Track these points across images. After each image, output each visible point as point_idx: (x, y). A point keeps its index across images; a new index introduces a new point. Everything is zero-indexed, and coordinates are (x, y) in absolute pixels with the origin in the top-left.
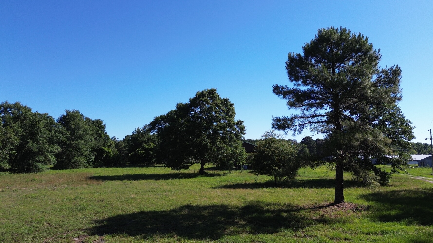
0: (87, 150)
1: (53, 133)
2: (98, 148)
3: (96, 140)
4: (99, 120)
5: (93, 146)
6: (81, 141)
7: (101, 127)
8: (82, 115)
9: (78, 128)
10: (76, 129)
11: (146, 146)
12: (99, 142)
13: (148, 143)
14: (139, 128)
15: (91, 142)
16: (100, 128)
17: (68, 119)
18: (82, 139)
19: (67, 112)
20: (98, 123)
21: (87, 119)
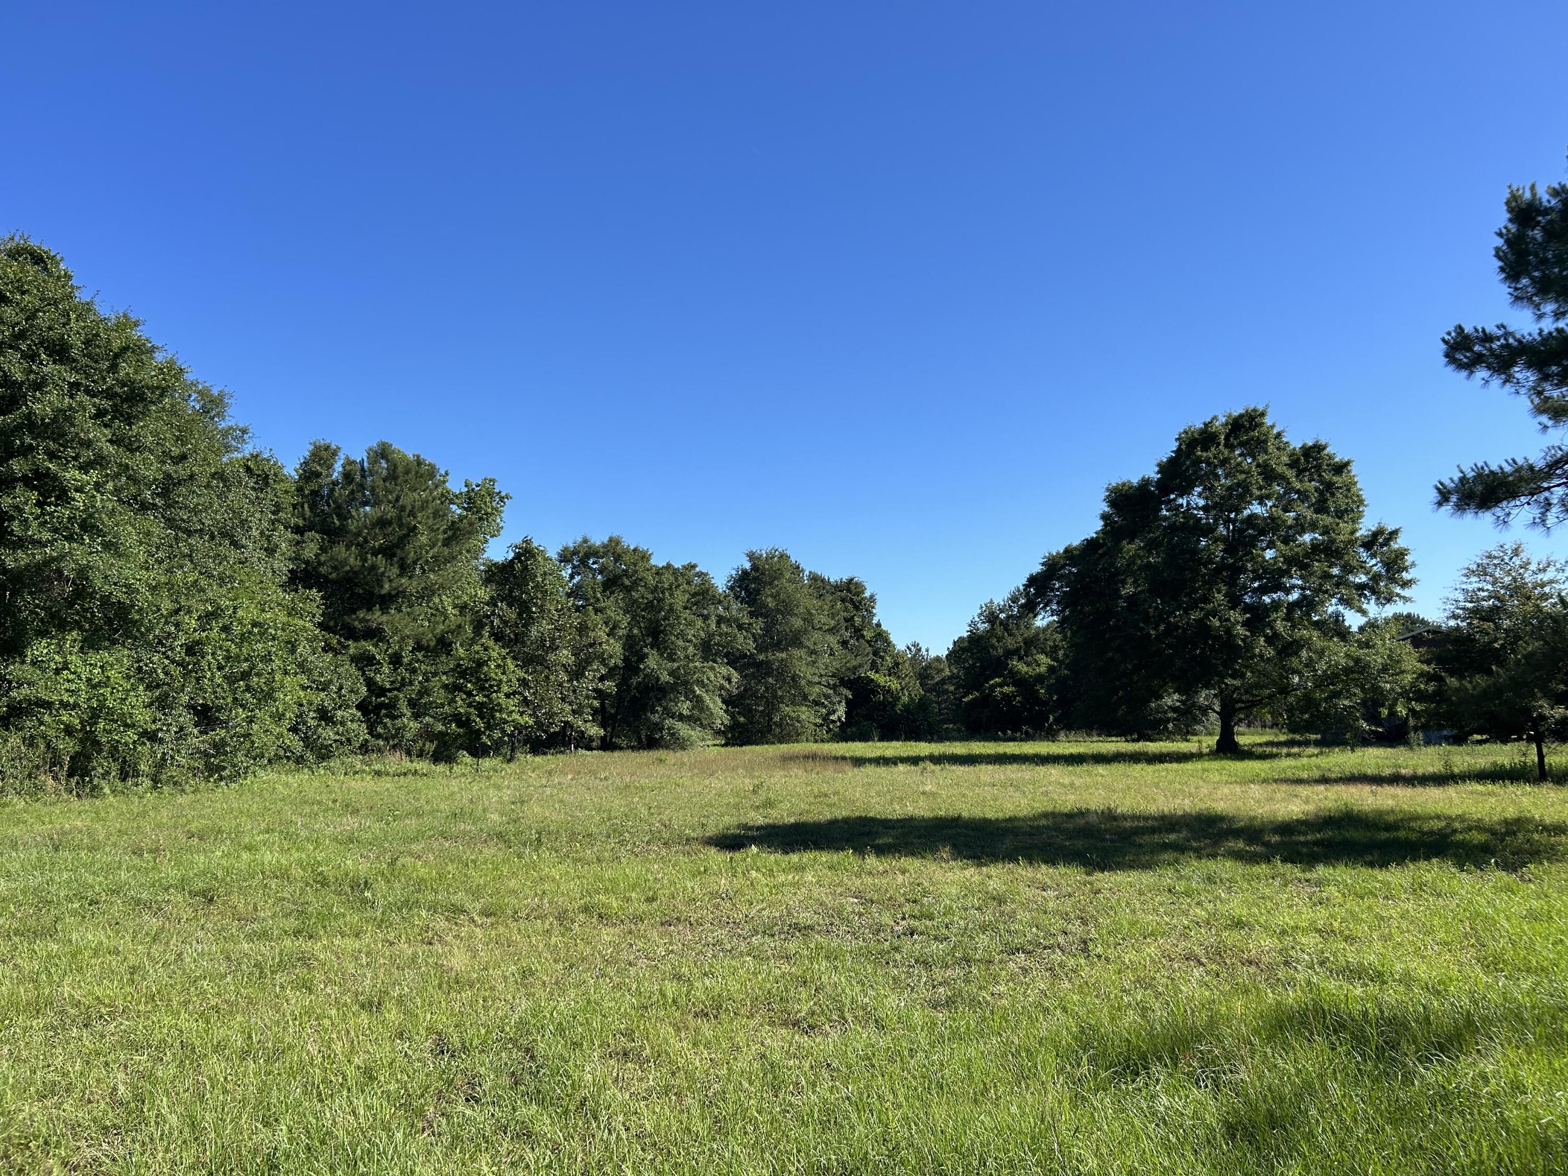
0: (819, 683)
1: (713, 626)
2: (854, 674)
3: (847, 648)
4: (852, 579)
5: (837, 669)
6: (797, 652)
7: (860, 603)
8: (798, 567)
9: (786, 608)
10: (778, 611)
11: (1022, 668)
12: (856, 656)
13: (1030, 659)
14: (991, 602)
15: (831, 655)
16: (857, 608)
17: (755, 579)
18: (800, 645)
19: (751, 556)
20: (849, 590)
21: (814, 578)
